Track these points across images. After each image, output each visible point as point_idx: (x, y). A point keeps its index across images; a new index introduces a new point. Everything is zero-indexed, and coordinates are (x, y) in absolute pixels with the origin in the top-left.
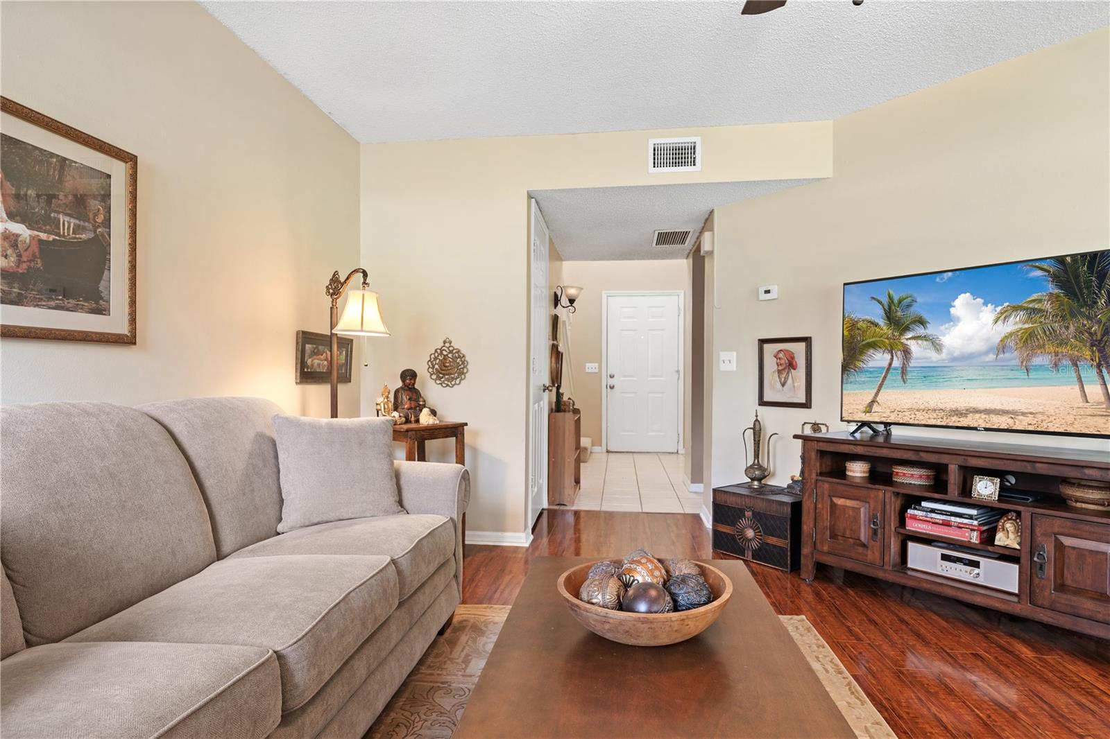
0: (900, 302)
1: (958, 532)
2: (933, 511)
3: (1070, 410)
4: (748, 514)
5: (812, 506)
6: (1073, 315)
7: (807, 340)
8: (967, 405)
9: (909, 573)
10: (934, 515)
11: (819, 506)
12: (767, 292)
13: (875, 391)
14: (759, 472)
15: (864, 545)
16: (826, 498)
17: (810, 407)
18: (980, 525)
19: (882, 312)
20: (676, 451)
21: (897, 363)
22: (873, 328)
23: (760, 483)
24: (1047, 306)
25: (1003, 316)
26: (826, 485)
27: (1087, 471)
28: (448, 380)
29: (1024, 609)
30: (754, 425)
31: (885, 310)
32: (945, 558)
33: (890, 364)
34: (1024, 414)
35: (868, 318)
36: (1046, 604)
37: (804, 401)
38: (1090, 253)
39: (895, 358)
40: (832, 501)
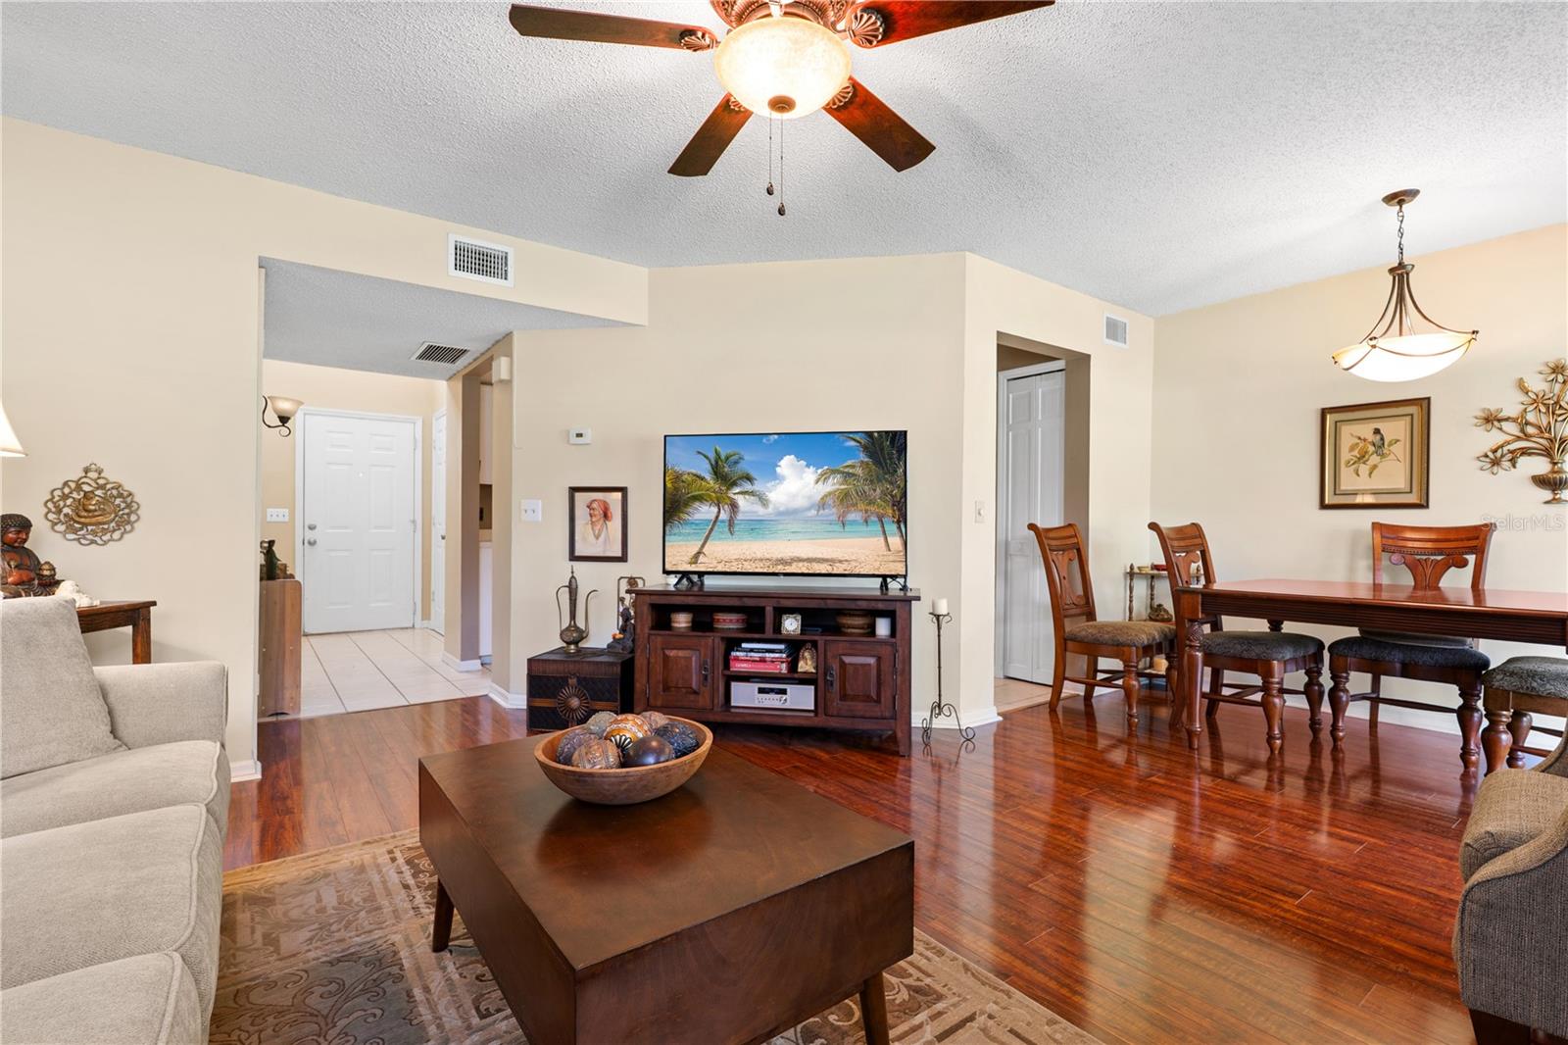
0: (727, 458)
1: (772, 666)
2: (752, 650)
3: (876, 557)
4: (573, 681)
5: (645, 662)
6: (879, 481)
7: (623, 490)
8: (790, 554)
9: (733, 710)
10: (752, 654)
11: (652, 660)
12: (579, 435)
13: (701, 543)
14: (574, 635)
15: (695, 693)
16: (659, 651)
17: (626, 561)
18: (787, 657)
19: (709, 467)
20: (411, 625)
21: (724, 516)
22: (699, 482)
23: (577, 646)
24: (859, 471)
25: (823, 478)
26: (659, 638)
27: (859, 603)
28: (94, 533)
29: (820, 721)
30: (570, 581)
31: (712, 465)
32: (761, 691)
33: (717, 517)
34: (840, 561)
35: (694, 471)
36: (835, 713)
37: (620, 555)
38: (891, 432)
39: (722, 511)
40: (664, 653)
